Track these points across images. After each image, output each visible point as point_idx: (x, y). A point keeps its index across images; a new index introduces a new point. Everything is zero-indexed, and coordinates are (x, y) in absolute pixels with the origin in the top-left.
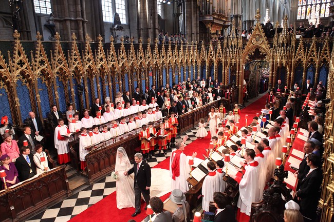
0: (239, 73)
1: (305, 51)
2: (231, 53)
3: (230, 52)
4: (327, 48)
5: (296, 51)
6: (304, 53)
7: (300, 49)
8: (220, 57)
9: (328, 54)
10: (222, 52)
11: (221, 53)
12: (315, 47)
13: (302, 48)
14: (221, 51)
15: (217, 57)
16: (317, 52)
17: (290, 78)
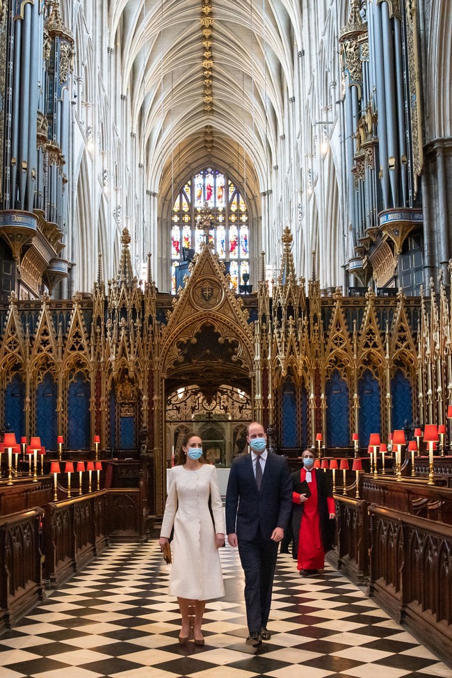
0: (151, 403)
1: (350, 329)
2: (123, 332)
3: (119, 329)
4: (406, 325)
5: (326, 328)
6: (351, 336)
7: (338, 324)
8: (81, 348)
9: (410, 340)
10: (89, 332)
11: (84, 336)
12: (375, 321)
13: (343, 322)
14: (82, 331)
15: (67, 350)
16: (383, 335)
17: (318, 412)
